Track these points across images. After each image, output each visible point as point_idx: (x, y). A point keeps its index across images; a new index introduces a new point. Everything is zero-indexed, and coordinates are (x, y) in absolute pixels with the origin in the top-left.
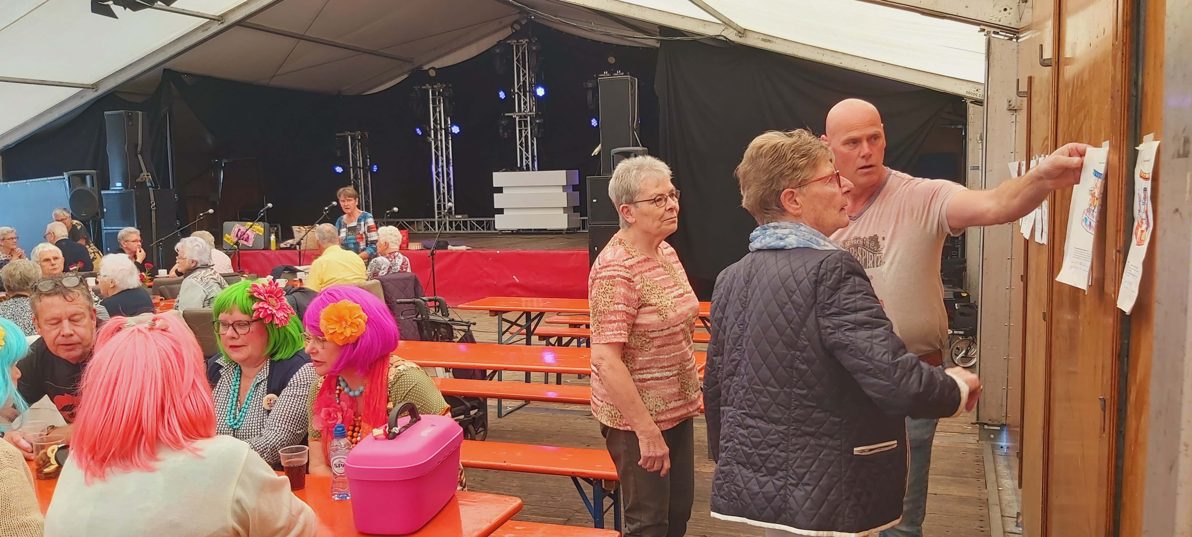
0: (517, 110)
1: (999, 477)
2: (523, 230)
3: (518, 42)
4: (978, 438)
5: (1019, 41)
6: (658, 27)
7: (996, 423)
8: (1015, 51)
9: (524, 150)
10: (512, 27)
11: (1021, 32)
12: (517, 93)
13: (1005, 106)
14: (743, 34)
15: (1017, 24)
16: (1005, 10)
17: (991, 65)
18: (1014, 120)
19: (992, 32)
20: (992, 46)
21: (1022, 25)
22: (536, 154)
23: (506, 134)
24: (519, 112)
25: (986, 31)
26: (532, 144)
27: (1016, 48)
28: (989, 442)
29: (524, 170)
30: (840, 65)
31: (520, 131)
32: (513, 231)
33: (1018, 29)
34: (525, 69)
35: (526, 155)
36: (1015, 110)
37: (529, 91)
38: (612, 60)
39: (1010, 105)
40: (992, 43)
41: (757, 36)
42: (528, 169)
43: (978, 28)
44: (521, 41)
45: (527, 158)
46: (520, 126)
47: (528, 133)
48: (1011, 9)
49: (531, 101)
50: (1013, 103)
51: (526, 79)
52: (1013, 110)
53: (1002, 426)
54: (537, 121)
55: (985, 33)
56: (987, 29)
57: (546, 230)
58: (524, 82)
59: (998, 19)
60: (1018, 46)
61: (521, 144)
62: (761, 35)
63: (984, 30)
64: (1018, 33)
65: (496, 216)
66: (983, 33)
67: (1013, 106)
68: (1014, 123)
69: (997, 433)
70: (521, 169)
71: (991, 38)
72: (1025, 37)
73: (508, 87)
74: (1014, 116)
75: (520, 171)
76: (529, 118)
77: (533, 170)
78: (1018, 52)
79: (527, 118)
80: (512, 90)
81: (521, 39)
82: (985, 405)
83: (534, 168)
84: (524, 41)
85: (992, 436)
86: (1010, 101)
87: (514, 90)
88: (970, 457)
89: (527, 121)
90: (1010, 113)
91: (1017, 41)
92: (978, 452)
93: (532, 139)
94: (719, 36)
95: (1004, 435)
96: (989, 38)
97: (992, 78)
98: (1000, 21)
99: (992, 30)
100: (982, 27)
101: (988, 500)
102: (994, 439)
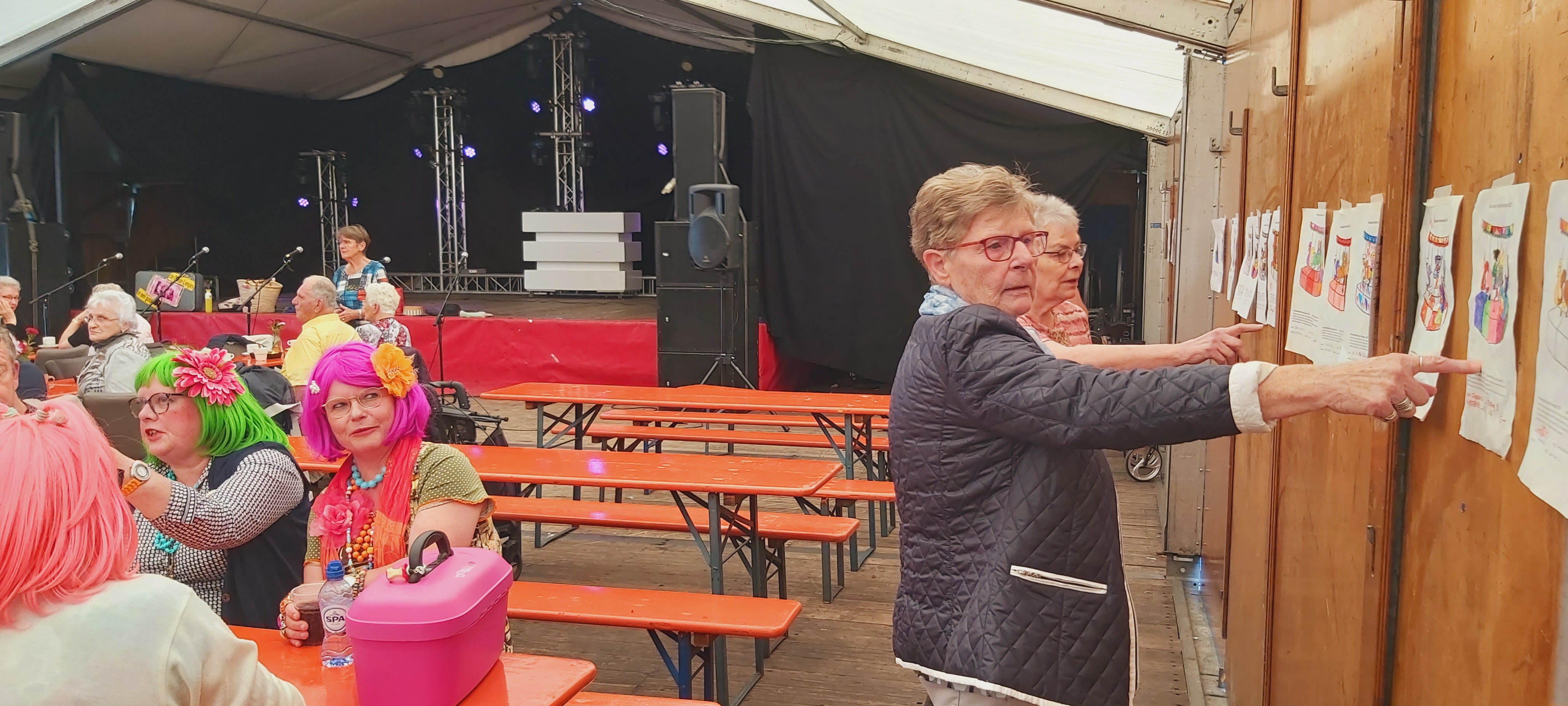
0: (556, 129)
1: (1193, 623)
2: (563, 291)
3: (559, 36)
4: (1165, 573)
5: (1227, 62)
6: (753, 26)
7: (1188, 553)
8: (1221, 77)
9: (565, 183)
10: (552, 17)
11: (1231, 50)
12: (557, 105)
13: (1208, 146)
14: (865, 40)
15: (1225, 41)
16: (1210, 22)
17: (1191, 93)
18: (1218, 164)
19: (1193, 50)
20: (1193, 68)
21: (1232, 42)
22: (582, 189)
23: (540, 160)
24: (559, 131)
25: (1185, 49)
26: (577, 176)
27: (1222, 72)
28: (1179, 578)
29: (564, 210)
30: (990, 86)
31: (561, 157)
32: (548, 293)
33: (1226, 48)
34: (568, 74)
35: (568, 190)
36: (1220, 152)
37: (574, 104)
38: (687, 66)
39: (1214, 146)
40: (1193, 65)
41: (882, 43)
42: (571, 210)
43: (1175, 45)
44: (564, 35)
45: (570, 195)
46: (561, 150)
47: (571, 160)
48: (1218, 21)
49: (577, 118)
50: (1218, 143)
51: (569, 87)
52: (1217, 152)
53: (1196, 557)
54: (585, 145)
55: (1184, 51)
56: (1187, 46)
57: (595, 292)
58: (567, 91)
59: (1201, 34)
60: (1225, 69)
61: (561, 176)
62: (887, 42)
63: (1182, 47)
64: (1225, 52)
65: (526, 271)
66: (1182, 52)
67: (1217, 146)
68: (1218, 169)
69: (1190, 566)
70: (561, 209)
71: (1192, 58)
72: (1234, 59)
73: (545, 99)
74: (1218, 160)
75: (560, 211)
76: (573, 140)
77: (578, 211)
78: (1225, 78)
79: (570, 140)
80: (550, 102)
81: (564, 32)
82: (1174, 530)
83: (580, 208)
84: (568, 36)
85: (1183, 570)
86: (1213, 141)
87: (553, 102)
88: (1157, 597)
89: (570, 144)
90: (1213, 156)
91: (1223, 63)
92: (1166, 591)
93: (577, 169)
94: (833, 41)
95: (1199, 569)
96: (1189, 58)
97: (1192, 110)
98: (1203, 36)
99: (1194, 47)
100: (1181, 43)
101: (1182, 653)
102: (1186, 574)
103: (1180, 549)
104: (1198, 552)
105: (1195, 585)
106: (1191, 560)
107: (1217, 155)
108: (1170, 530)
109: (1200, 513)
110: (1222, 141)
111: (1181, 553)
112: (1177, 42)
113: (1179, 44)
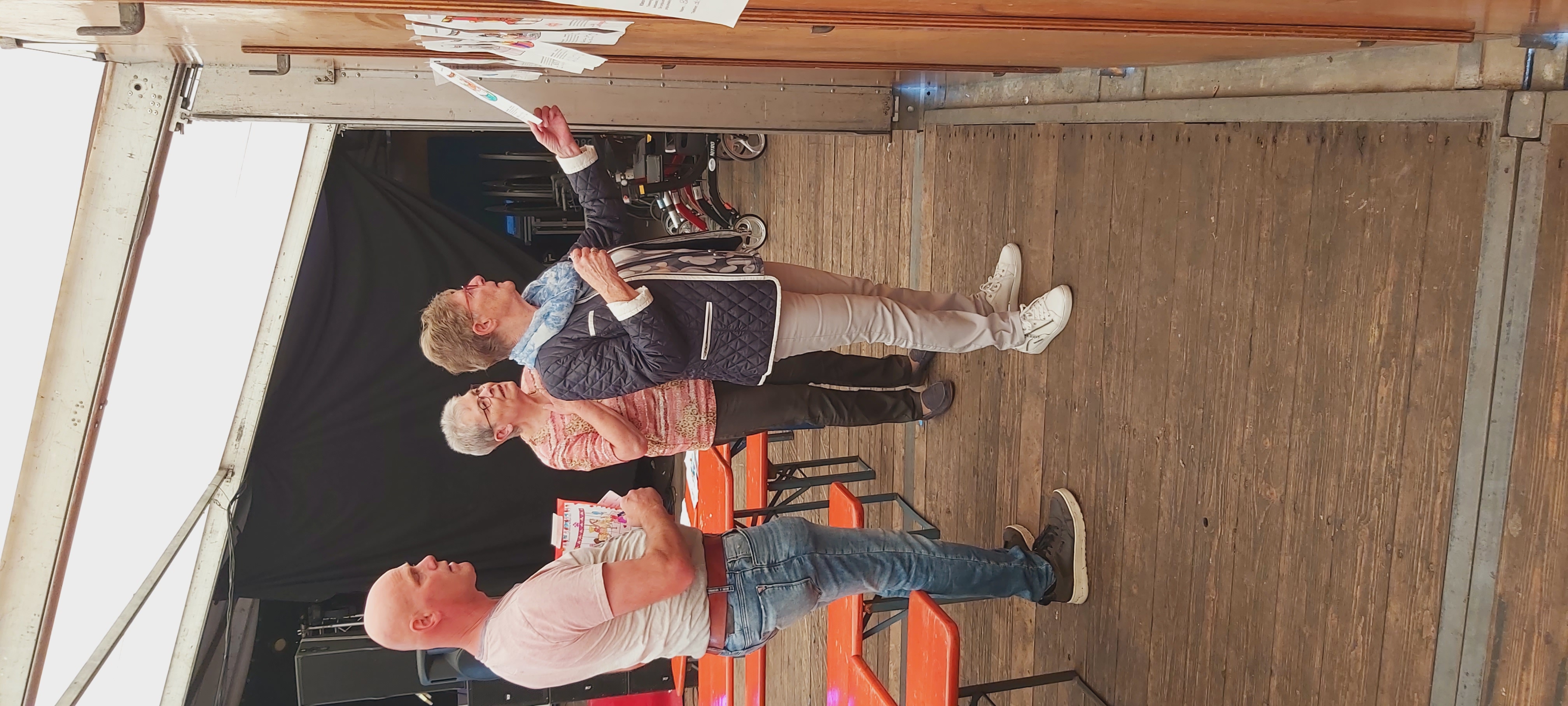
1: (999, 101)
4: (916, 132)
5: (200, 62)
7: (890, 104)
8: (222, 70)
11: (181, 58)
13: (327, 87)
14: (229, 469)
15: (166, 67)
16: (138, 87)
17: (249, 111)
18: (355, 73)
19: (184, 111)
20: (211, 110)
21: (168, 59)
25: (181, 121)
27: (214, 69)
28: (921, 114)
33: (177, 65)
36: (335, 70)
38: (280, 645)
39: (327, 79)
40: (204, 110)
41: (232, 449)
43: (176, 135)
48: (136, 77)
50: (323, 74)
52: (335, 74)
53: (894, 93)
55: (184, 122)
56: (176, 119)
59: (157, 100)
60: (210, 65)
63: (179, 126)
64: (184, 65)
66: (186, 127)
67: (327, 74)
68: (360, 72)
69: (905, 100)
71: (195, 111)
72: (193, 53)
74: (348, 72)
78: (223, 65)
82: (862, 122)
85: (910, 108)
86: (319, 80)
88: (956, 145)
90: (341, 80)
91: (202, 66)
92: (945, 132)
94: (229, 513)
95: (909, 89)
96: (194, 115)
97: (273, 110)
98: (160, 97)
99: (178, 110)
100: (173, 127)
101: (1064, 124)
102: (916, 105)
103: (886, 113)
104: (888, 91)
105: (929, 93)
106: (897, 98)
107: (338, 72)
108: (862, 127)
109: (838, 89)
110: (319, 68)
111: (890, 112)
112: (171, 133)
113: (175, 130)
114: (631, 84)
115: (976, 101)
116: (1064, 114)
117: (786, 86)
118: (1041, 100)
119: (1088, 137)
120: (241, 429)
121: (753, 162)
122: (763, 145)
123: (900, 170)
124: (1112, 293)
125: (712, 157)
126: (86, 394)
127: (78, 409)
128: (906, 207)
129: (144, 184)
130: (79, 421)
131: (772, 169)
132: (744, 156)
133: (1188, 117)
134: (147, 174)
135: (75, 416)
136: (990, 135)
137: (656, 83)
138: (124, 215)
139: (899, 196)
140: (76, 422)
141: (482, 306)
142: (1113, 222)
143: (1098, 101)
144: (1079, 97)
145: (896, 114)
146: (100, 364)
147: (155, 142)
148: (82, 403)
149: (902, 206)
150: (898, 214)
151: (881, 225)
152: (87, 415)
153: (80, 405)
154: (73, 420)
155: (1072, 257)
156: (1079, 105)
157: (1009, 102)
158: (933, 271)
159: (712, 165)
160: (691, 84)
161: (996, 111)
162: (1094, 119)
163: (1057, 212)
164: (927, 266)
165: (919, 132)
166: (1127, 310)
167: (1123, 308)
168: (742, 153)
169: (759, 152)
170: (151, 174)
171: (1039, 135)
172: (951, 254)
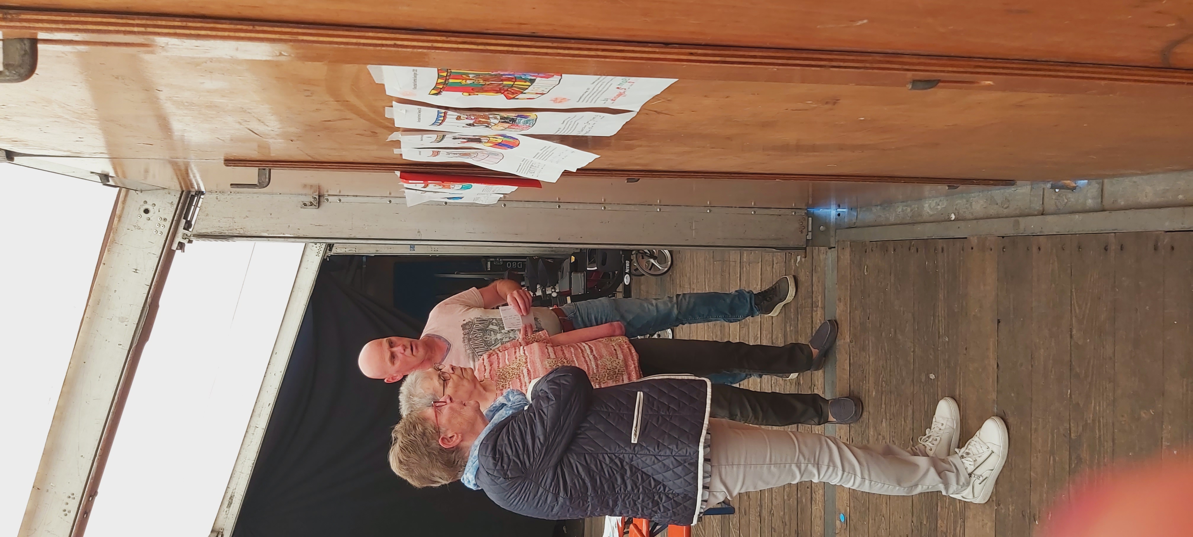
1: (920, 219)
4: (827, 248)
5: (203, 189)
7: (804, 224)
8: (221, 197)
11: (187, 187)
13: (312, 211)
15: (173, 193)
16: (146, 211)
17: (242, 232)
18: (336, 199)
19: (186, 232)
20: (209, 231)
21: (175, 186)
25: (182, 241)
27: (214, 196)
28: (832, 233)
33: (182, 192)
36: (319, 196)
39: (311, 204)
40: (203, 231)
41: (223, 515)
43: (178, 253)
48: (146, 202)
50: (308, 199)
52: (319, 200)
53: (808, 214)
55: (185, 242)
56: (179, 239)
59: (163, 223)
60: (211, 192)
63: (181, 246)
64: (189, 192)
66: (187, 246)
67: (312, 200)
68: (340, 198)
69: (818, 221)
71: (195, 232)
72: (199, 182)
74: (330, 198)
78: (222, 192)
82: (781, 239)
85: (822, 228)
86: (305, 205)
88: (874, 259)
90: (325, 205)
91: (204, 194)
92: (860, 248)
95: (821, 211)
96: (194, 236)
97: (263, 231)
98: (165, 220)
99: (181, 231)
100: (175, 246)
101: (1003, 237)
102: (827, 224)
103: (802, 232)
104: (803, 213)
105: (839, 215)
106: (810, 219)
107: (322, 199)
108: (780, 244)
109: (759, 211)
110: (306, 195)
111: (805, 231)
112: (174, 251)
113: (177, 249)
114: (576, 208)
115: (892, 219)
116: (1005, 228)
117: (712, 209)
118: (968, 215)
119: (1035, 249)
120: (231, 498)
121: (659, 277)
122: (669, 263)
123: (810, 283)
124: (1078, 404)
125: (627, 273)
126: (78, 487)
127: (70, 501)
128: (819, 315)
129: (145, 295)
130: (69, 512)
131: (678, 283)
132: (652, 272)
133: (1168, 225)
134: (148, 287)
135: (65, 507)
136: (913, 250)
137: (598, 207)
138: (126, 323)
139: (810, 306)
140: (66, 512)
141: (449, 421)
142: (1074, 332)
143: (1042, 214)
144: (1017, 212)
145: (810, 234)
146: (92, 459)
147: (158, 259)
148: (73, 494)
149: (814, 314)
150: (809, 321)
151: (791, 331)
152: (77, 506)
153: (72, 496)
154: (65, 511)
155: (1021, 365)
156: (1020, 219)
157: (932, 219)
158: (852, 375)
159: (627, 280)
160: (628, 208)
161: (919, 228)
162: (1041, 232)
163: (999, 322)
164: (844, 369)
165: (830, 248)
166: (1099, 421)
167: (1093, 420)
168: (650, 270)
169: (666, 269)
170: (152, 287)
171: (972, 248)
172: (871, 359)
